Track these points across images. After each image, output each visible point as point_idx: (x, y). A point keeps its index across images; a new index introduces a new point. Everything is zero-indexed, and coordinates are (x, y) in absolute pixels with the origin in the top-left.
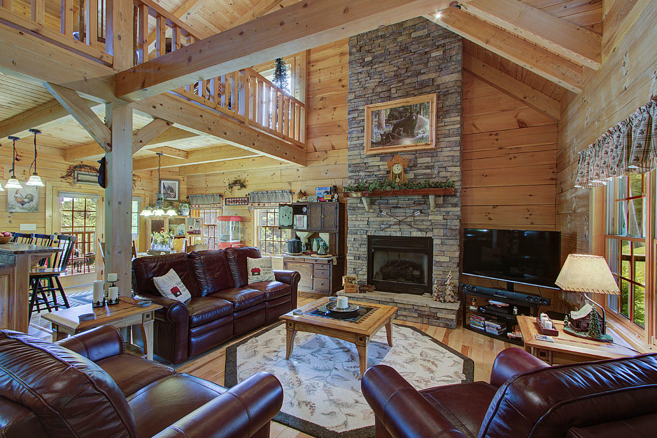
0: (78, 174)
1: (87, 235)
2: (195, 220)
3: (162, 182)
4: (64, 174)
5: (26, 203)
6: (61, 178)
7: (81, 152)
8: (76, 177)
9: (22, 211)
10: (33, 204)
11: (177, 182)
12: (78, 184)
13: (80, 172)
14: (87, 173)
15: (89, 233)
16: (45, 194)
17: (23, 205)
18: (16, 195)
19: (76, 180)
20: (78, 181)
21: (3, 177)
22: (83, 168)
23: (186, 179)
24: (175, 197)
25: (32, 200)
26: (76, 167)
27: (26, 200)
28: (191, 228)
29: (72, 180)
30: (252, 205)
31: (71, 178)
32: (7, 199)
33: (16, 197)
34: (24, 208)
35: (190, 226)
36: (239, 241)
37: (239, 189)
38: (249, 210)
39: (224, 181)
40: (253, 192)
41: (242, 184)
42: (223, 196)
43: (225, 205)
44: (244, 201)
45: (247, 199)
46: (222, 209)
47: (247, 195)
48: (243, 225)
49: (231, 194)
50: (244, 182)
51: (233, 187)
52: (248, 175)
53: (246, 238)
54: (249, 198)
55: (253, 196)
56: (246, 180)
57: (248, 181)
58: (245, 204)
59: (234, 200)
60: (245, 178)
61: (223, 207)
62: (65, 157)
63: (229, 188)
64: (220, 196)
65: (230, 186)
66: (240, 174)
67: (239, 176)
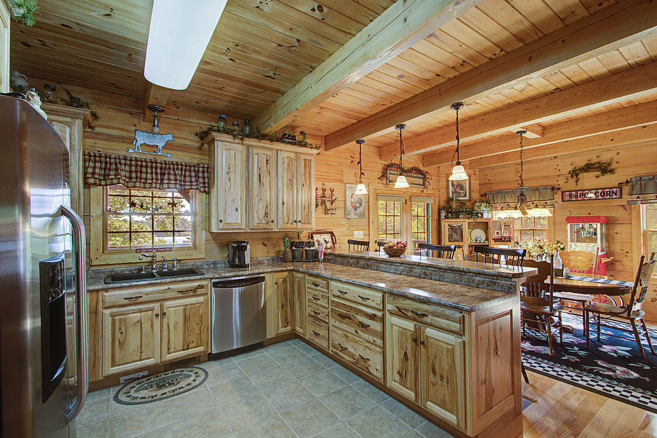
0: (390, 174)
4: (380, 175)
5: (358, 208)
6: (379, 179)
8: (388, 177)
9: (355, 217)
10: (362, 209)
12: (390, 186)
13: (391, 172)
16: (369, 198)
17: (356, 210)
18: (352, 200)
20: (390, 181)
21: (343, 181)
22: (393, 167)
23: (477, 173)
24: (465, 196)
25: (361, 204)
26: (388, 166)
27: (358, 205)
28: (498, 233)
29: (386, 181)
30: (638, 198)
31: (385, 178)
32: (346, 204)
33: (351, 202)
34: (356, 214)
35: (497, 231)
36: (605, 252)
37: (597, 177)
38: (623, 206)
39: (558, 168)
40: (641, 178)
41: (605, 169)
42: (559, 189)
43: (563, 201)
44: (608, 193)
45: (619, 189)
46: (554, 207)
47: (619, 184)
48: (608, 229)
49: (577, 185)
50: (610, 164)
51: (580, 174)
52: (618, 154)
53: (617, 248)
54: (623, 188)
55: (641, 184)
56: (615, 160)
57: (617, 163)
58: (613, 197)
59: (583, 194)
60: (612, 159)
61: (556, 204)
62: (380, 156)
63: (572, 177)
64: (553, 189)
65: (575, 173)
66: (597, 154)
67: (598, 157)
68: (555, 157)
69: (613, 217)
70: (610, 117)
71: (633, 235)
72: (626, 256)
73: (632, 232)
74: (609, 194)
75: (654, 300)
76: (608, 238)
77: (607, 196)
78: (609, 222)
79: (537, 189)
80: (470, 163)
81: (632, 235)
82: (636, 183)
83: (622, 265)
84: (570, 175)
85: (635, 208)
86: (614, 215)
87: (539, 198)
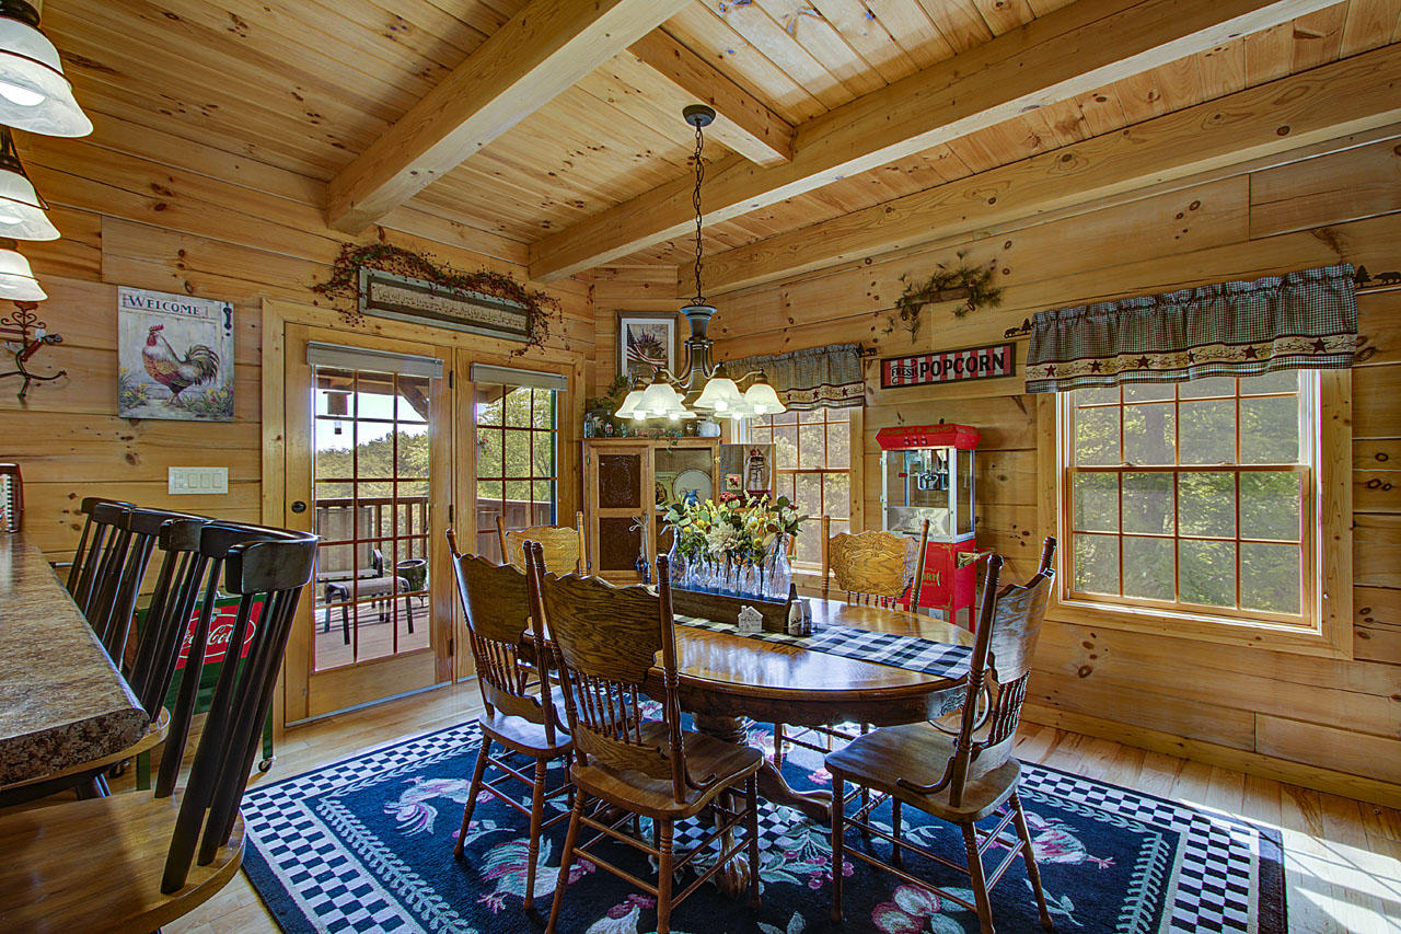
0: (371, 279)
1: (402, 508)
2: (746, 454)
3: (625, 322)
4: (325, 277)
5: (189, 382)
6: (315, 289)
7: (377, 164)
8: (363, 290)
9: (172, 415)
10: (215, 387)
11: (671, 323)
12: (371, 321)
13: (377, 273)
14: (400, 278)
15: (409, 502)
16: (260, 350)
17: (176, 389)
18: (152, 350)
19: (363, 301)
20: (372, 305)
21: (99, 272)
22: (388, 258)
25: (209, 371)
26: (362, 252)
27: (189, 371)
28: (735, 482)
29: (352, 303)
30: (1050, 372)
31: (348, 293)
32: (118, 363)
33: (150, 358)
34: (180, 405)
35: (730, 477)
36: (972, 534)
37: (959, 314)
38: (1018, 399)
39: (875, 291)
40: (1057, 313)
41: (975, 289)
42: (873, 351)
43: (882, 388)
44: (985, 360)
45: (1008, 348)
46: (865, 406)
47: (1007, 333)
48: (984, 467)
49: (914, 340)
50: (988, 277)
51: (924, 308)
52: (1008, 245)
53: (1002, 521)
54: (1018, 347)
55: (1058, 331)
56: (1000, 266)
57: (1006, 272)
58: (996, 373)
59: (927, 364)
60: (994, 261)
61: (869, 397)
62: (326, 211)
63: (904, 314)
64: (860, 350)
65: (910, 307)
66: (960, 249)
67: (961, 256)
68: (868, 261)
69: (994, 430)
70: (956, 74)
71: (1040, 484)
72: (1023, 544)
73: (1036, 474)
74: (986, 364)
75: (1085, 672)
76: (981, 492)
77: (981, 370)
78: (982, 446)
79: (826, 351)
80: (680, 282)
81: (1036, 483)
82: (1049, 326)
83: (1014, 570)
84: (900, 311)
85: (1043, 402)
86: (997, 425)
87: (830, 379)
